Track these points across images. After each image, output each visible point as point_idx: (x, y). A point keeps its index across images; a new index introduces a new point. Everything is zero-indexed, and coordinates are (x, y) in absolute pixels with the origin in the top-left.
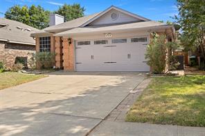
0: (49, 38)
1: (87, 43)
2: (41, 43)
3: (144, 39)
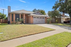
1: (35, 18)
2: (16, 16)
3: (44, 18)
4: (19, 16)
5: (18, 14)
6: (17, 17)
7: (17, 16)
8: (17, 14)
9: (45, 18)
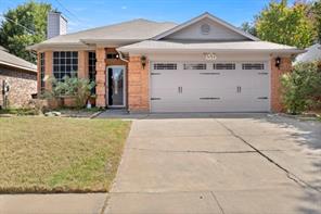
0: (76, 54)
1: (171, 67)
2: (55, 62)
3: (259, 66)
4: (75, 61)
5: (69, 53)
6: (63, 68)
7: (63, 62)
8: (63, 53)
9: (268, 67)
